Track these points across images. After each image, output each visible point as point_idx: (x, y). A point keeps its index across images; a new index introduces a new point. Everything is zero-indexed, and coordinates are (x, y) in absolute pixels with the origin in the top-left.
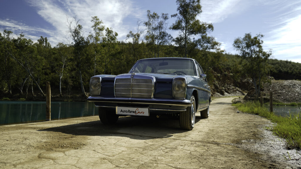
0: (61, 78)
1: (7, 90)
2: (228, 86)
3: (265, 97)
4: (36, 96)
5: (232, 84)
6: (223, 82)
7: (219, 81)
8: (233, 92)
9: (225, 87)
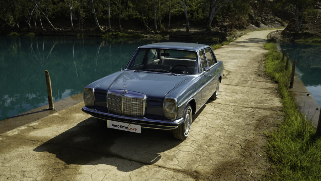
0: (71, 9)
1: (14, 23)
2: (265, 15)
3: (307, 31)
4: (46, 30)
5: (271, 13)
6: (260, 11)
7: (255, 10)
8: (271, 23)
9: (261, 17)
